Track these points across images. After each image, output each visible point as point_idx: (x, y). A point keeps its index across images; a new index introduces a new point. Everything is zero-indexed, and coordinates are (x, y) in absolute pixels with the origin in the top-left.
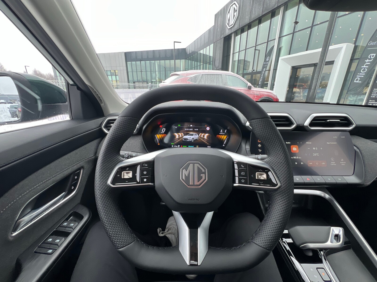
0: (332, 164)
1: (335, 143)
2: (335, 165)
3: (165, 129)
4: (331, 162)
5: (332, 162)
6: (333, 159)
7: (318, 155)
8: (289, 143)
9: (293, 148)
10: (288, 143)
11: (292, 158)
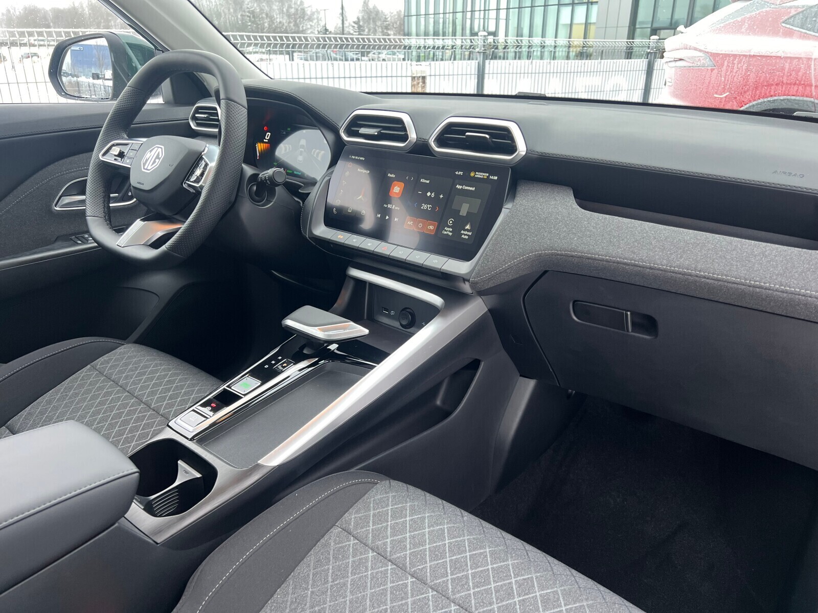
0: (445, 233)
1: (471, 189)
2: (450, 234)
3: (270, 134)
4: (446, 228)
5: (449, 227)
6: (451, 222)
7: (430, 207)
8: (393, 176)
9: (395, 187)
10: (391, 176)
11: (386, 206)
